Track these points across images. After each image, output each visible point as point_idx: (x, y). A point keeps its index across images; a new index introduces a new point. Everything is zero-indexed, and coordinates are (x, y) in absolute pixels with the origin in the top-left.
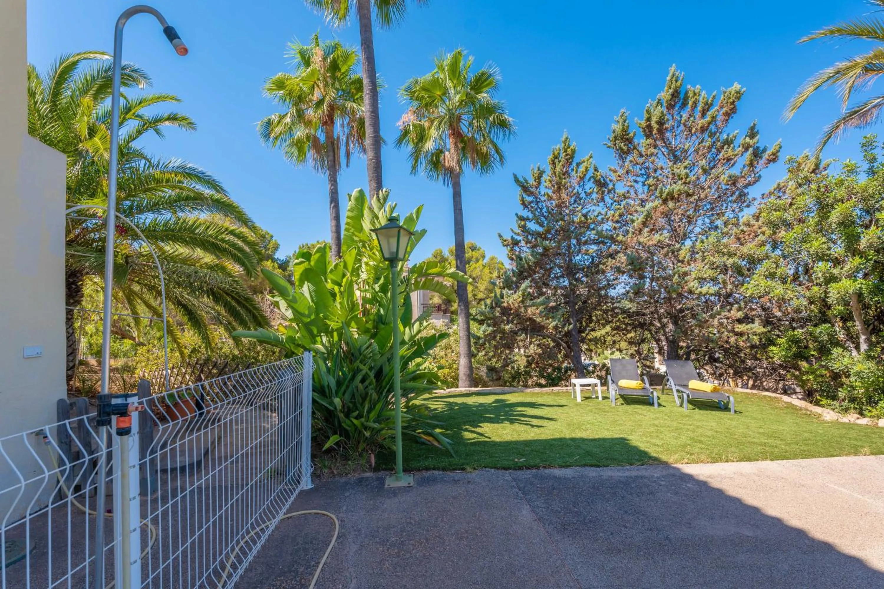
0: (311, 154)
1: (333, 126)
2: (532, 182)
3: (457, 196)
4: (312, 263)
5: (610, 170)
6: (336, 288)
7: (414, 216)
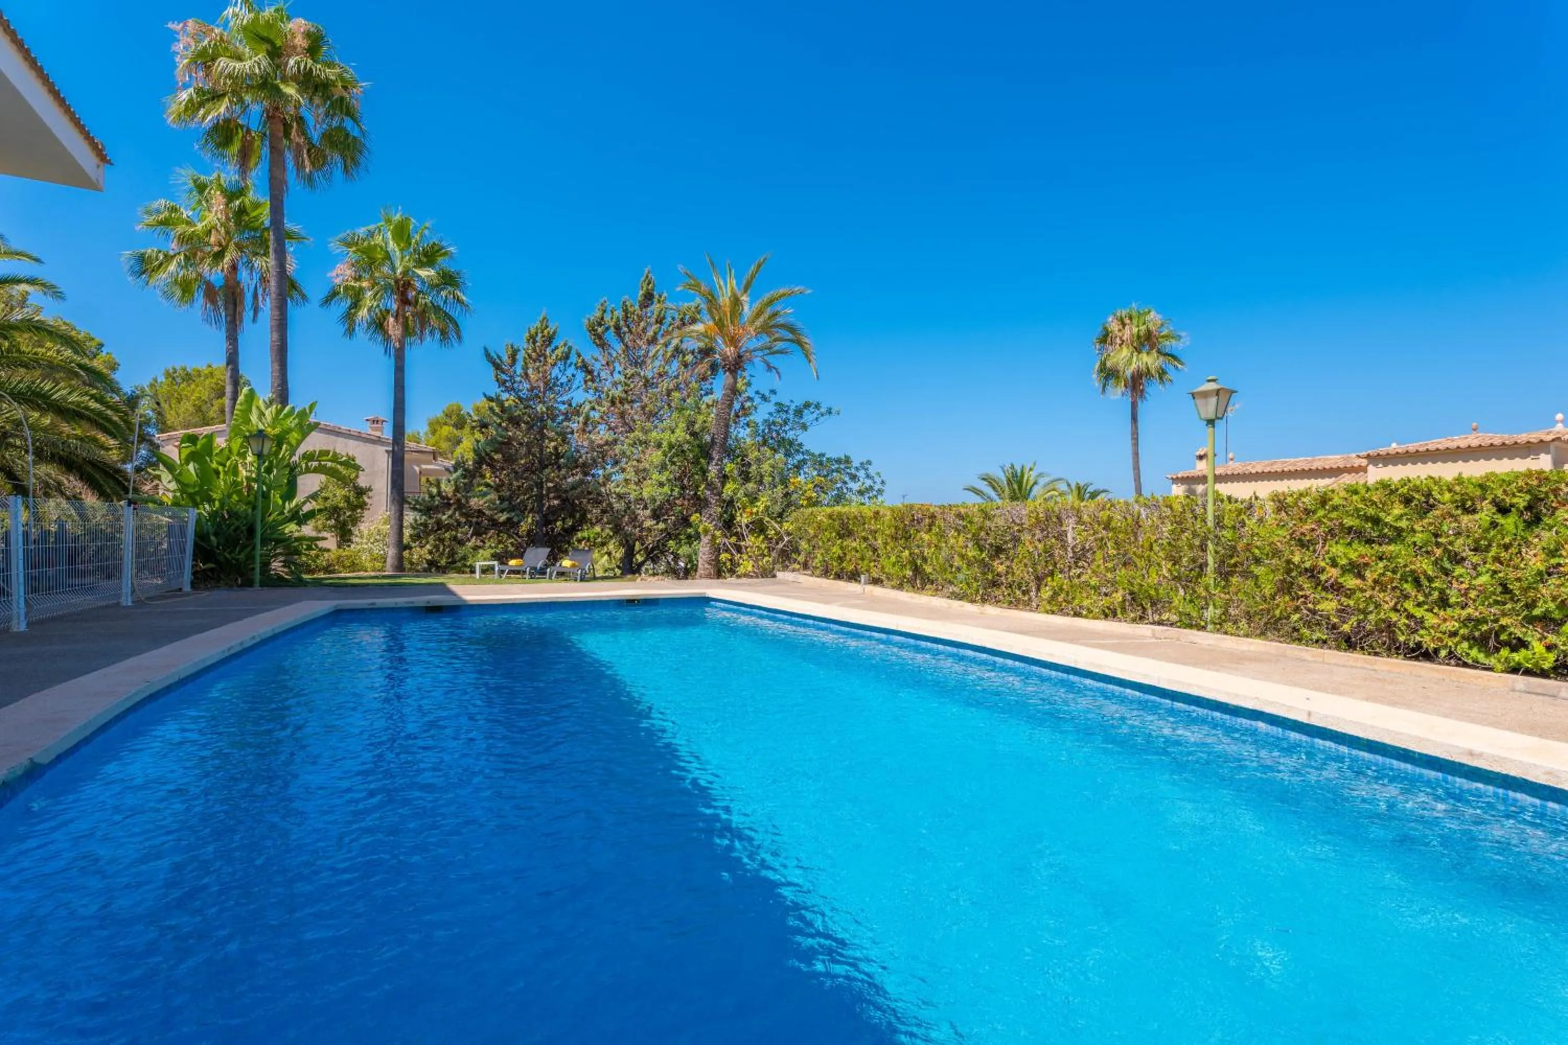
0: (200, 298)
1: (236, 273)
2: (505, 358)
3: (400, 370)
4: (198, 446)
5: (593, 357)
6: (221, 469)
7: (308, 411)
